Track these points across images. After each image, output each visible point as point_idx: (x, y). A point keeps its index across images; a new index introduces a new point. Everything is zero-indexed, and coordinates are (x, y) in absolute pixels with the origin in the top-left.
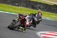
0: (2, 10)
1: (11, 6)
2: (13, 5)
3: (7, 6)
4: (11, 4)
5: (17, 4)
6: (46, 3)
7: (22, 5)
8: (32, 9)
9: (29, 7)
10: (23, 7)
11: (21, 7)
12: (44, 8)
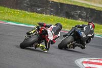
0: (12, 21)
1: (28, 13)
2: (32, 11)
3: (21, 14)
4: (29, 9)
5: (39, 10)
6: (91, 7)
7: (48, 11)
8: (67, 18)
9: (62, 15)
10: (51, 14)
11: (47, 15)
12: (88, 16)
